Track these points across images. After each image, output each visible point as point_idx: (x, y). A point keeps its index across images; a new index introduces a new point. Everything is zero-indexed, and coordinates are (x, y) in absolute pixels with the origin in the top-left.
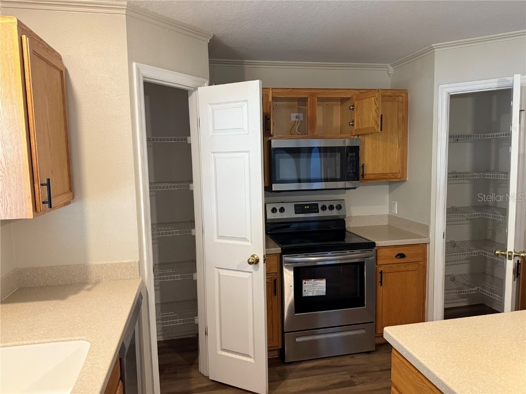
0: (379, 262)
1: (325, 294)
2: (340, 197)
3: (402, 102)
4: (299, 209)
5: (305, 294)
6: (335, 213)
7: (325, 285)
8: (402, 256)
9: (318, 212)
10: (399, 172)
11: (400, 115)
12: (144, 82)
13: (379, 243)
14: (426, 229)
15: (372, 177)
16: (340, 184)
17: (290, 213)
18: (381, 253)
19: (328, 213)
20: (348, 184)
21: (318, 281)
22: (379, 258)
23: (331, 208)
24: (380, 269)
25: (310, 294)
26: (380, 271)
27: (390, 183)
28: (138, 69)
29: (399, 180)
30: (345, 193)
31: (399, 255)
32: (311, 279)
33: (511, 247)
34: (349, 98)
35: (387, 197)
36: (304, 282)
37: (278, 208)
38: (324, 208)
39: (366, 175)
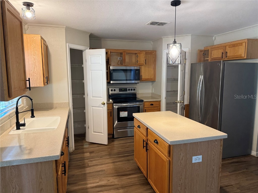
0: (145, 107)
1: (127, 116)
2: (135, 86)
3: (154, 55)
4: (120, 90)
5: (120, 116)
6: (133, 91)
7: (127, 113)
8: (152, 105)
9: (127, 91)
10: (153, 78)
11: (154, 59)
12: (70, 49)
13: (145, 100)
14: (160, 96)
15: (144, 79)
16: (133, 82)
17: (117, 91)
18: (146, 104)
19: (130, 92)
20: (136, 82)
21: (125, 112)
22: (145, 105)
23: (132, 90)
24: (145, 109)
25: (122, 116)
27: (152, 82)
28: (68, 45)
29: (153, 81)
30: (136, 85)
31: (151, 104)
32: (123, 111)
33: (179, 100)
34: (137, 53)
35: (151, 87)
36: (120, 112)
37: (113, 90)
38: (129, 90)
39: (142, 79)
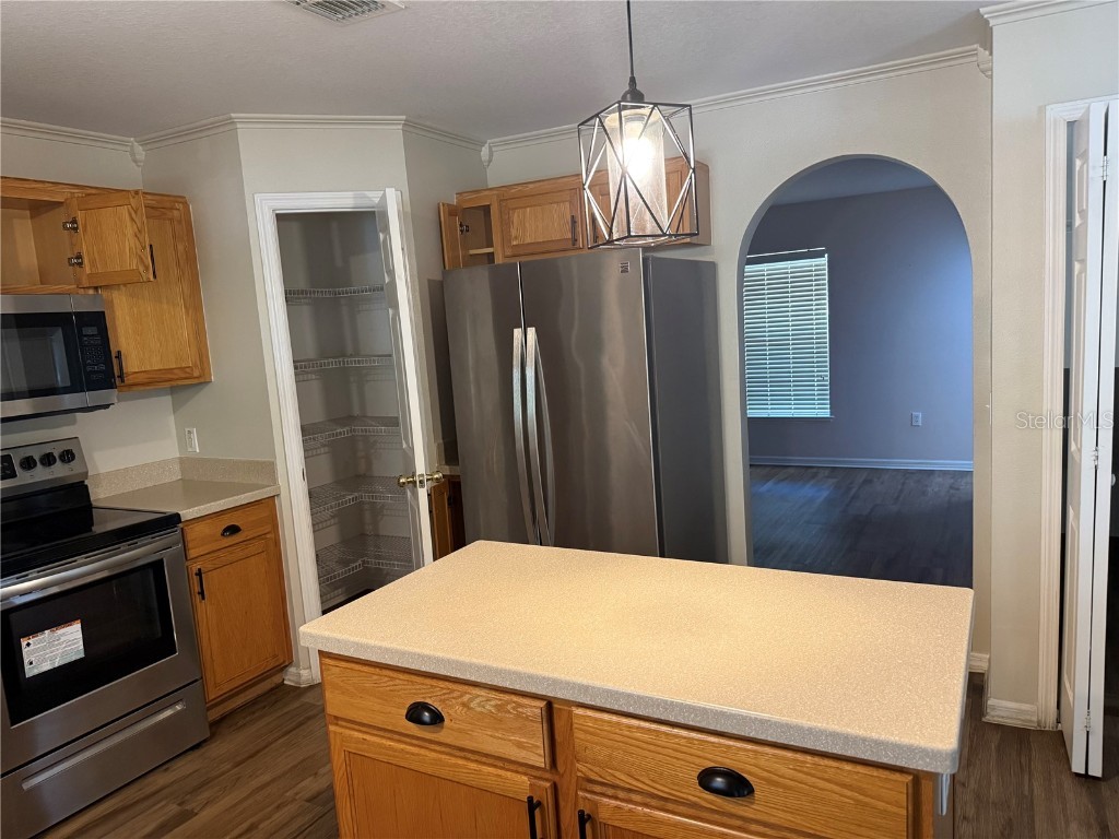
0: (192, 553)
1: (82, 655)
2: (65, 432)
3: (180, 222)
5: (30, 671)
6: (59, 471)
7: (79, 635)
8: (233, 530)
9: (13, 475)
10: (196, 366)
11: (180, 248)
13: (187, 514)
14: (268, 469)
15: (141, 378)
16: (69, 400)
18: (193, 534)
19: (40, 475)
20: (89, 397)
21: (61, 631)
22: (190, 545)
23: (48, 460)
24: (195, 568)
25: (46, 667)
26: (195, 570)
27: (173, 390)
29: (196, 381)
30: (74, 422)
31: (226, 530)
32: (42, 630)
33: (421, 467)
35: (171, 419)
36: (24, 643)
38: (28, 463)
39: (128, 375)
